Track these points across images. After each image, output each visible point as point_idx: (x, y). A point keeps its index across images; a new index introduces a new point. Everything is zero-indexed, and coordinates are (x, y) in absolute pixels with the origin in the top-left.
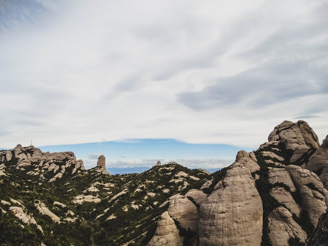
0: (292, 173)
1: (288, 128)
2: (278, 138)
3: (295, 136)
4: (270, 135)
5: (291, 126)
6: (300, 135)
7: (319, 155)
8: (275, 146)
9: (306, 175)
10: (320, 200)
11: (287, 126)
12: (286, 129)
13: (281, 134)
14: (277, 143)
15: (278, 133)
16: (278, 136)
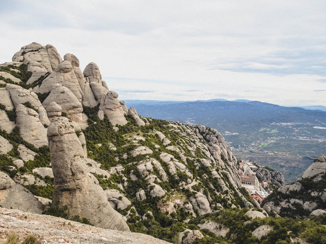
0: (11, 93)
1: (35, 51)
2: (22, 59)
3: (40, 59)
4: (15, 55)
5: (39, 49)
6: (47, 60)
7: (51, 79)
8: (16, 67)
9: (25, 94)
10: (33, 117)
11: (35, 49)
12: (32, 51)
13: (26, 56)
14: (19, 64)
15: (23, 53)
16: (22, 57)
